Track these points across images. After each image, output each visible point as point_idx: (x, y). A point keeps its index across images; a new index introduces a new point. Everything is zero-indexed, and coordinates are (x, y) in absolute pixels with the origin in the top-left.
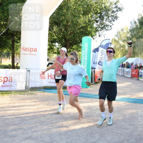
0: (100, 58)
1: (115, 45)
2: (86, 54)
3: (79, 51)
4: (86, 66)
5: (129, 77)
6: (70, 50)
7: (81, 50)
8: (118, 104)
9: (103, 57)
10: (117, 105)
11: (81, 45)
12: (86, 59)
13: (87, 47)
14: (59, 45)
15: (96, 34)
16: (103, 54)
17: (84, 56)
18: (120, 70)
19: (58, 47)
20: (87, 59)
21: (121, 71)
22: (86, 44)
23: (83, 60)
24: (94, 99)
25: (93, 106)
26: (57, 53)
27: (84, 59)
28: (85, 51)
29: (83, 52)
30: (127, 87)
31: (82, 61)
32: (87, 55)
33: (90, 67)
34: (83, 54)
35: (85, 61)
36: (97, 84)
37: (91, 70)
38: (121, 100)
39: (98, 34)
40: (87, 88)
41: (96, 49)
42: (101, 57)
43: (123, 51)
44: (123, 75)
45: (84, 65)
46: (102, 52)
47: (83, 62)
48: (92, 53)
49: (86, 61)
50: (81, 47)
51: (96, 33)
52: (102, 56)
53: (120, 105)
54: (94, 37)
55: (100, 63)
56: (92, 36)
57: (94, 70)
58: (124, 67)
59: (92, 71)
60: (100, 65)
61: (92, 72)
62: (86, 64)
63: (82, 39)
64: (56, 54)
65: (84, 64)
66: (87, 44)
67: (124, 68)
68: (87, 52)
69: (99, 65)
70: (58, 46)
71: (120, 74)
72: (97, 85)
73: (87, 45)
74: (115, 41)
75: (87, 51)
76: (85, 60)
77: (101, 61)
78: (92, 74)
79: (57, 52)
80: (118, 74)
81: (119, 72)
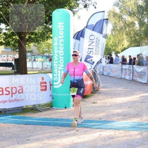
0: (89, 49)
1: (115, 23)
2: (62, 43)
3: (48, 38)
4: (62, 66)
5: (144, 82)
6: (30, 37)
7: (51, 36)
8: (128, 136)
9: (94, 47)
10: (127, 138)
11: (51, 27)
12: (61, 52)
13: (63, 29)
14: (8, 27)
15: (78, 4)
16: (93, 42)
17: (58, 46)
18: (125, 69)
19: (6, 32)
20: (63, 52)
21: (128, 72)
22: (60, 24)
23: (57, 55)
24: (81, 129)
25: (80, 143)
26: (4, 44)
27: (58, 53)
28: (60, 37)
29: (55, 39)
30: (142, 102)
31: (55, 57)
32: (63, 45)
34: (55, 44)
35: (61, 58)
36: (86, 100)
38: (133, 127)
39: (82, 2)
40: (66, 108)
41: (79, 32)
42: (90, 47)
43: (130, 33)
44: (133, 80)
45: (59, 65)
46: (92, 38)
47: (56, 59)
48: (72, 41)
49: (62, 56)
50: (51, 30)
51: (78, 2)
52: (92, 45)
53: (132, 138)
54: (74, 10)
55: (88, 60)
56: (71, 8)
58: (134, 64)
62: (62, 61)
63: (51, 14)
64: (3, 46)
65: (58, 63)
66: (63, 23)
67: (134, 66)
68: (62, 40)
70: (6, 29)
71: (127, 78)
72: (86, 102)
73: (62, 27)
74: (115, 15)
75: (63, 37)
76: (60, 54)
77: (90, 55)
79: (4, 42)
80: (122, 77)
81: (124, 74)
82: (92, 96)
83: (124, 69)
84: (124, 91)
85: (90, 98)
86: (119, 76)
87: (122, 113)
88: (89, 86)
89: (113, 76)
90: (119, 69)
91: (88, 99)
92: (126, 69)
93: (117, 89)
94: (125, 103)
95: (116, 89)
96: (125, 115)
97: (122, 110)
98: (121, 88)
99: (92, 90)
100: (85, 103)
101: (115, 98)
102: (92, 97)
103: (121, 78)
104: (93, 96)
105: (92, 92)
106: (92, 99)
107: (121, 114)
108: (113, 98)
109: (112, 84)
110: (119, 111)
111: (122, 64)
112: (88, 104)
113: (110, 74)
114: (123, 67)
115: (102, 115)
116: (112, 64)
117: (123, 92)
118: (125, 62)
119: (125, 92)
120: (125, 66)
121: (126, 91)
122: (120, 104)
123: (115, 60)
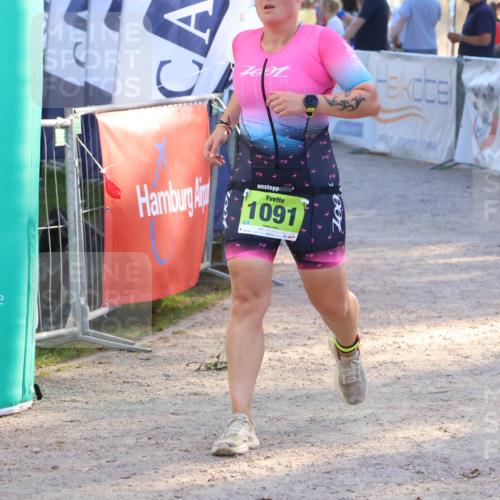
33: (15, 83)
37: (33, 121)
57: (89, 122)
59: (48, 134)
60: (183, 39)
61: (61, 153)
69: (166, 48)
72: (147, 356)
78: (52, 182)
80: (458, 158)
81: (476, 131)
82: (202, 307)
83: (476, 92)
84: (469, 268)
85: (183, 325)
86: (430, 146)
87: (446, 452)
88: (175, 230)
89: (381, 147)
90: (432, 90)
91: (168, 332)
92: (491, 89)
93: (416, 253)
94: (476, 372)
95: (400, 254)
96: (476, 473)
97: (453, 427)
98: (447, 249)
99: (206, 265)
100: (141, 370)
101: (391, 330)
102: (199, 317)
103: (448, 167)
104: (212, 314)
105: (204, 275)
106: (202, 333)
107: (445, 460)
108: (378, 330)
109: (371, 213)
110: (428, 433)
111: (466, 49)
112: (168, 377)
113: (360, 135)
114: (465, 76)
115: (281, 471)
116: (374, 55)
117: (464, 276)
118: (486, 38)
119: (474, 274)
120: (488, 68)
121: (484, 267)
122: (436, 375)
123: (407, 19)
